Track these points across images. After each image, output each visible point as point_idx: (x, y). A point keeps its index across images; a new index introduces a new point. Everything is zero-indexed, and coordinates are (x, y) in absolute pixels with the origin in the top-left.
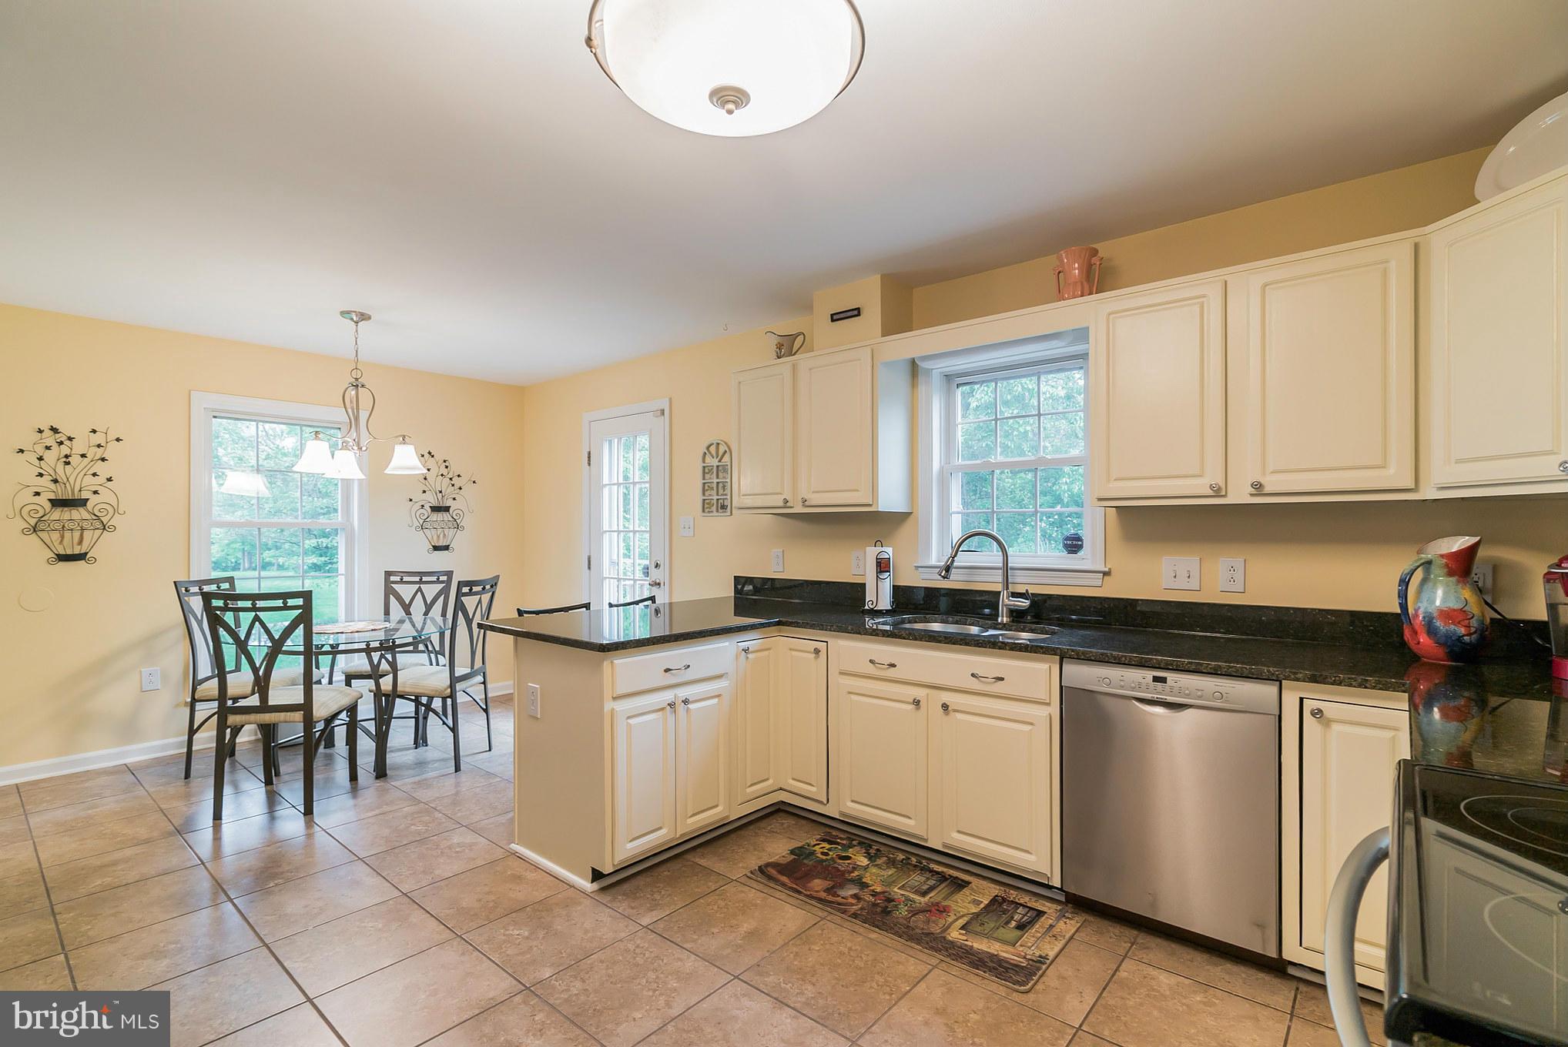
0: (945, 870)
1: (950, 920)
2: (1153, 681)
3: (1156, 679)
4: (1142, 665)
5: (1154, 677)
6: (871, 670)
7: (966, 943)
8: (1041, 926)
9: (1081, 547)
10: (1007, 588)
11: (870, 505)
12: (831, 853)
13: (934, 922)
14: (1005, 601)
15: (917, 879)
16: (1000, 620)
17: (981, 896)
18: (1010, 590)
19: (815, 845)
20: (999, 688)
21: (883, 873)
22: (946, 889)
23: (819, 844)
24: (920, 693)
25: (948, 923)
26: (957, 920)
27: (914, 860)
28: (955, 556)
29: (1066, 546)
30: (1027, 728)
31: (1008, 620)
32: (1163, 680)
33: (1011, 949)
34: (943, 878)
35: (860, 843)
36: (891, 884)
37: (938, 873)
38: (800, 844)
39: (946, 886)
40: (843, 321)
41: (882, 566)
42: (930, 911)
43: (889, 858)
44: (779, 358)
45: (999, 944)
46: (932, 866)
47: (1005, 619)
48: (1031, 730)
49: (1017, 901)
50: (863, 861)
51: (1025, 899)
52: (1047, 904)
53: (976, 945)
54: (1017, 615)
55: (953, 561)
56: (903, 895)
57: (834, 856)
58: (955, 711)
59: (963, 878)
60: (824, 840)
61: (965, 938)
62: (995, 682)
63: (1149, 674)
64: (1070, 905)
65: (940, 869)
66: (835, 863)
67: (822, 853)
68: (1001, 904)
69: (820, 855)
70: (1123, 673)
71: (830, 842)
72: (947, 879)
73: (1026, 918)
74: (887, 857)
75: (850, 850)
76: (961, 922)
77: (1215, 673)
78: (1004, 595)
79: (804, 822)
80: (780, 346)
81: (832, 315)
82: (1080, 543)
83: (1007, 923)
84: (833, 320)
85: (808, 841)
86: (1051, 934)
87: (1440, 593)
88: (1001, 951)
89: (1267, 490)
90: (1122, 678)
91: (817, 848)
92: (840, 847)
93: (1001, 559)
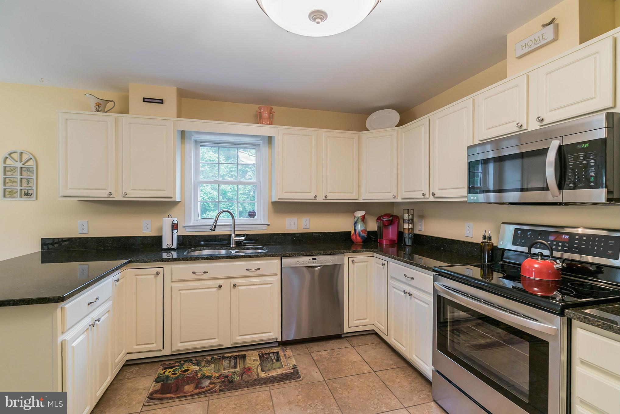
0: (232, 354)
1: (255, 370)
2: (313, 260)
3: (313, 259)
4: (310, 255)
5: (313, 258)
6: (194, 277)
7: (269, 375)
8: (282, 357)
9: (255, 215)
10: (234, 233)
11: (171, 198)
12: (177, 372)
13: (251, 375)
14: (234, 239)
15: (226, 363)
16: (232, 246)
17: (254, 357)
18: (235, 233)
19: (164, 373)
20: (258, 273)
21: (210, 368)
22: (240, 361)
23: (166, 371)
24: (220, 282)
25: (256, 372)
26: (257, 370)
27: (216, 357)
28: (217, 221)
29: (249, 215)
30: (269, 286)
31: (235, 246)
32: (315, 259)
33: (283, 369)
34: (235, 358)
35: (185, 361)
36: (219, 370)
37: (231, 357)
38: (157, 376)
39: (239, 360)
40: (146, 103)
41: (174, 227)
42: (245, 372)
43: (205, 361)
44: (98, 111)
45: (279, 369)
46: (225, 355)
47: (234, 245)
48: (271, 286)
49: (266, 352)
50: (197, 368)
51: (268, 351)
52: (275, 349)
53: (273, 374)
54: (239, 244)
55: (216, 223)
56: (229, 372)
57: (180, 372)
58: (238, 286)
59: (242, 354)
60: (166, 368)
61: (267, 374)
62: (257, 270)
63: (311, 258)
64: (281, 346)
65: (229, 355)
66: (185, 375)
67: (173, 374)
68: (263, 356)
69: (172, 376)
70: (303, 259)
71: (171, 368)
72: (237, 357)
73: (275, 357)
74: (204, 361)
75: (184, 366)
76: (259, 369)
77: (330, 254)
78: (233, 236)
79: (143, 365)
80: (99, 105)
81: (144, 98)
82: (255, 214)
83: (273, 361)
84: (144, 101)
85: (158, 373)
86: (287, 358)
87: (359, 226)
88: (282, 371)
89: (328, 198)
90: (303, 261)
91: (167, 373)
92: (178, 368)
93: (232, 221)
